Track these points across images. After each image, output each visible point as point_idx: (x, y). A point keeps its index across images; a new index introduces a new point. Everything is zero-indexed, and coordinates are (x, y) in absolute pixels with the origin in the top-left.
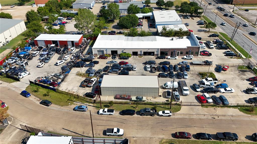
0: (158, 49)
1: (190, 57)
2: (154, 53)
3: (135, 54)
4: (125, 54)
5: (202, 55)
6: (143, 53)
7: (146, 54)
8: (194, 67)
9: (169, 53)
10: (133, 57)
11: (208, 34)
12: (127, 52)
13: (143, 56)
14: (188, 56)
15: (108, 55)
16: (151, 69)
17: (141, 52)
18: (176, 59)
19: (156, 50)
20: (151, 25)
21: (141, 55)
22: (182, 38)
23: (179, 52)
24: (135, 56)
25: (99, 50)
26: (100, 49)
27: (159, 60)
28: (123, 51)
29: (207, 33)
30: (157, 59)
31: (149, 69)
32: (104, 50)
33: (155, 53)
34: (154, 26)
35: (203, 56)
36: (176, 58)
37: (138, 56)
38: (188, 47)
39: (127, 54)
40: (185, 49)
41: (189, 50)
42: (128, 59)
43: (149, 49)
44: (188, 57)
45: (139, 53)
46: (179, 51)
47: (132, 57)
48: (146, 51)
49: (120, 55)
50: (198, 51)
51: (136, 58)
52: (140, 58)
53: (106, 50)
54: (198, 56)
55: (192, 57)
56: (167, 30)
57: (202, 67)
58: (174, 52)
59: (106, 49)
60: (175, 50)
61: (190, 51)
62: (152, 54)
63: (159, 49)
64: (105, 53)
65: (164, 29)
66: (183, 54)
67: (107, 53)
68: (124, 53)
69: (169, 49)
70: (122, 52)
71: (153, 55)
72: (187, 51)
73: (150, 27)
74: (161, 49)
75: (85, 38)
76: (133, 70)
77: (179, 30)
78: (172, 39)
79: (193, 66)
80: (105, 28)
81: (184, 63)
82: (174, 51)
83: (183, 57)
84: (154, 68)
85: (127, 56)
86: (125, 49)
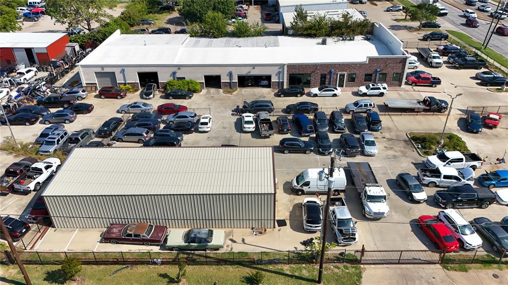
0: (282, 66)
1: (379, 89)
2: (269, 78)
3: (213, 81)
4: (180, 82)
5: (411, 85)
6: (236, 80)
7: (245, 81)
8: (393, 117)
9: (316, 78)
10: (208, 93)
11: (419, 34)
12: (188, 75)
13: (238, 89)
14: (373, 85)
15: (127, 86)
16: (257, 127)
17: (230, 75)
18: (335, 95)
19: (276, 69)
20: (267, 15)
21: (230, 85)
22: (350, 40)
23: (346, 73)
24: (213, 90)
25: (99, 70)
26: (103, 67)
27: (285, 101)
28: (174, 73)
29: (415, 33)
30: (279, 96)
31: (251, 127)
32: (117, 71)
33: (274, 79)
34: (277, 18)
35: (416, 85)
36: (336, 92)
37: (221, 90)
38: (371, 60)
39: (188, 83)
40: (360, 65)
41: (373, 69)
42: (190, 98)
43: (254, 66)
44: (372, 89)
45: (225, 79)
46: (344, 71)
47: (204, 91)
48: (244, 72)
49: (165, 86)
50: (399, 71)
51: (216, 96)
52: (229, 95)
53: (123, 71)
54: (400, 85)
55: (384, 88)
57: (417, 117)
58: (328, 77)
59: (123, 68)
60: (333, 70)
61: (376, 71)
62: (265, 82)
63: (284, 65)
64: (120, 79)
65: (301, 15)
66: (356, 80)
67: (125, 80)
68: (179, 79)
69: (315, 67)
70: (172, 78)
71: (269, 86)
72: (370, 72)
73: (266, 20)
74: (291, 66)
75: (77, 42)
76: (197, 131)
78: (324, 43)
79: (389, 115)
80: (146, 24)
81: (361, 106)
82: (330, 72)
83: (355, 89)
84: (266, 123)
85: (189, 90)
86: (179, 67)
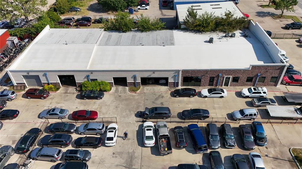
0: (178, 71)
1: (260, 93)
2: (167, 79)
3: (120, 81)
4: (93, 83)
5: (285, 85)
6: (139, 80)
7: (146, 81)
8: (275, 126)
9: (205, 80)
10: (117, 91)
11: (281, 21)
12: (100, 78)
13: (141, 87)
14: (255, 89)
15: (50, 86)
16: (156, 142)
17: (135, 77)
18: (222, 97)
19: (172, 74)
21: (134, 84)
23: (231, 77)
24: (120, 88)
25: (25, 74)
26: (28, 72)
27: (180, 102)
28: (88, 77)
29: (278, 20)
31: (151, 143)
32: (41, 75)
33: (171, 80)
34: (172, 6)
35: (289, 85)
36: (223, 94)
37: (127, 88)
38: (254, 67)
39: (99, 85)
40: (244, 71)
41: (255, 74)
42: (101, 98)
43: (154, 71)
44: (254, 93)
45: (130, 80)
46: (229, 75)
48: (146, 75)
49: (81, 86)
50: (276, 75)
51: (123, 95)
52: (134, 94)
53: (45, 75)
55: (265, 93)
56: (198, 17)
57: (296, 125)
58: (216, 79)
59: (45, 73)
60: (220, 75)
61: (257, 75)
62: (163, 81)
64: (43, 80)
65: (192, 14)
66: (239, 81)
67: (47, 80)
68: (92, 80)
69: (206, 72)
70: (86, 80)
71: (166, 84)
72: (251, 76)
73: (162, 8)
74: (184, 71)
75: (16, 36)
77: (225, 17)
78: (211, 41)
79: (271, 123)
82: (218, 76)
83: (238, 89)
85: (100, 90)
86: (92, 72)
